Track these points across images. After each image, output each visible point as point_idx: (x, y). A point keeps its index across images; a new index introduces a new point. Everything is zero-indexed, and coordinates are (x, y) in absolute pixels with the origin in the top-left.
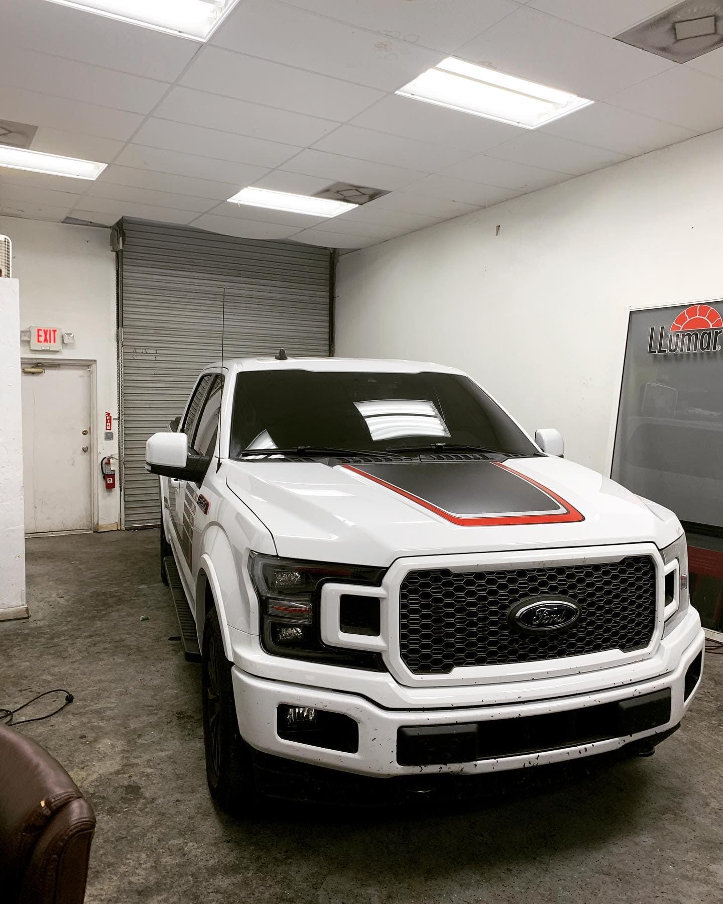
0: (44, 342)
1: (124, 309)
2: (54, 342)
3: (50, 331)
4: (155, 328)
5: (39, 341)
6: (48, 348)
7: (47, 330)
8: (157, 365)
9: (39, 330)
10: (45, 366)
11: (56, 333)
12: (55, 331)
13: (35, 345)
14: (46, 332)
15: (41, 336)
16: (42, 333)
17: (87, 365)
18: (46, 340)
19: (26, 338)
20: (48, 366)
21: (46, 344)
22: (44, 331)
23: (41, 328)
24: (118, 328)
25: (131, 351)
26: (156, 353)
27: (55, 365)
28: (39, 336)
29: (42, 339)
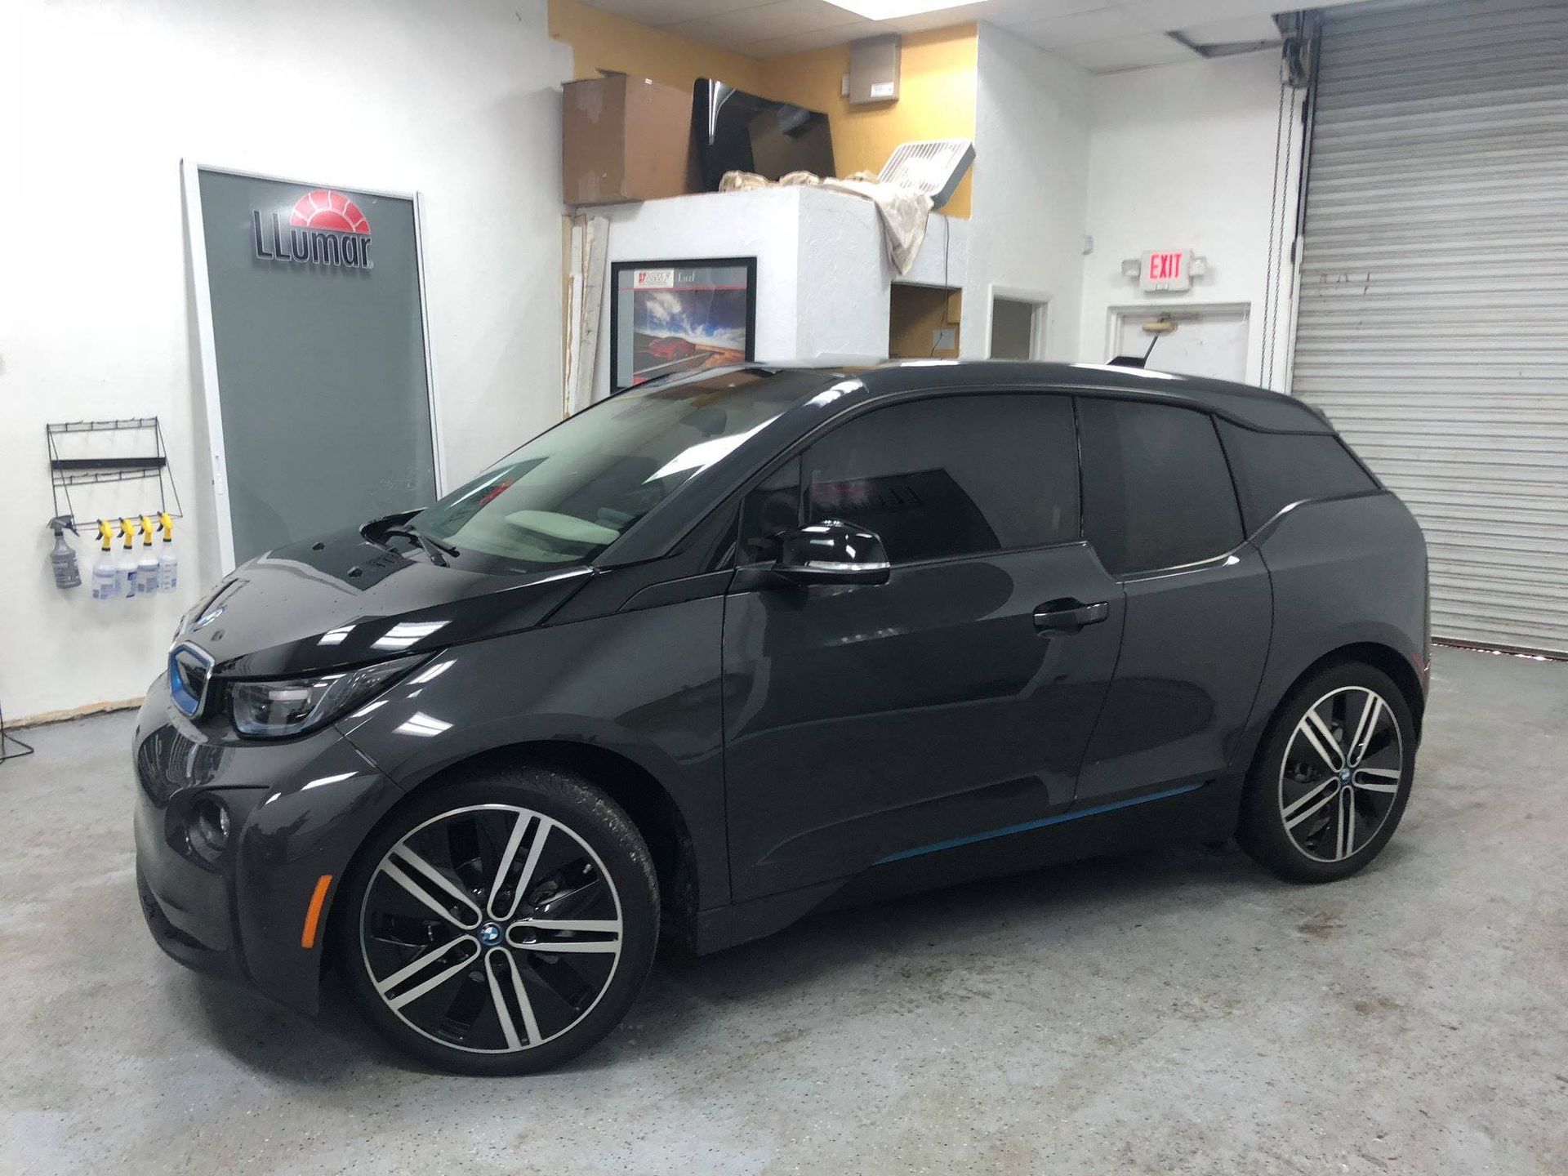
0: (1161, 276)
1: (1310, 198)
2: (1177, 275)
3: (1171, 257)
4: (1370, 229)
5: (1152, 276)
6: (1166, 287)
7: (1166, 256)
8: (1369, 305)
9: (1153, 258)
10: (1174, 318)
11: (1181, 260)
12: (1178, 256)
13: (1147, 283)
14: (1164, 259)
15: (1157, 267)
16: (1158, 262)
17: (1239, 311)
18: (1163, 273)
19: (1134, 273)
20: (1178, 319)
21: (1163, 280)
22: (1162, 257)
23: (1155, 253)
24: (1296, 237)
25: (1317, 279)
26: (1368, 280)
27: (1193, 316)
28: (1153, 267)
29: (1158, 272)
